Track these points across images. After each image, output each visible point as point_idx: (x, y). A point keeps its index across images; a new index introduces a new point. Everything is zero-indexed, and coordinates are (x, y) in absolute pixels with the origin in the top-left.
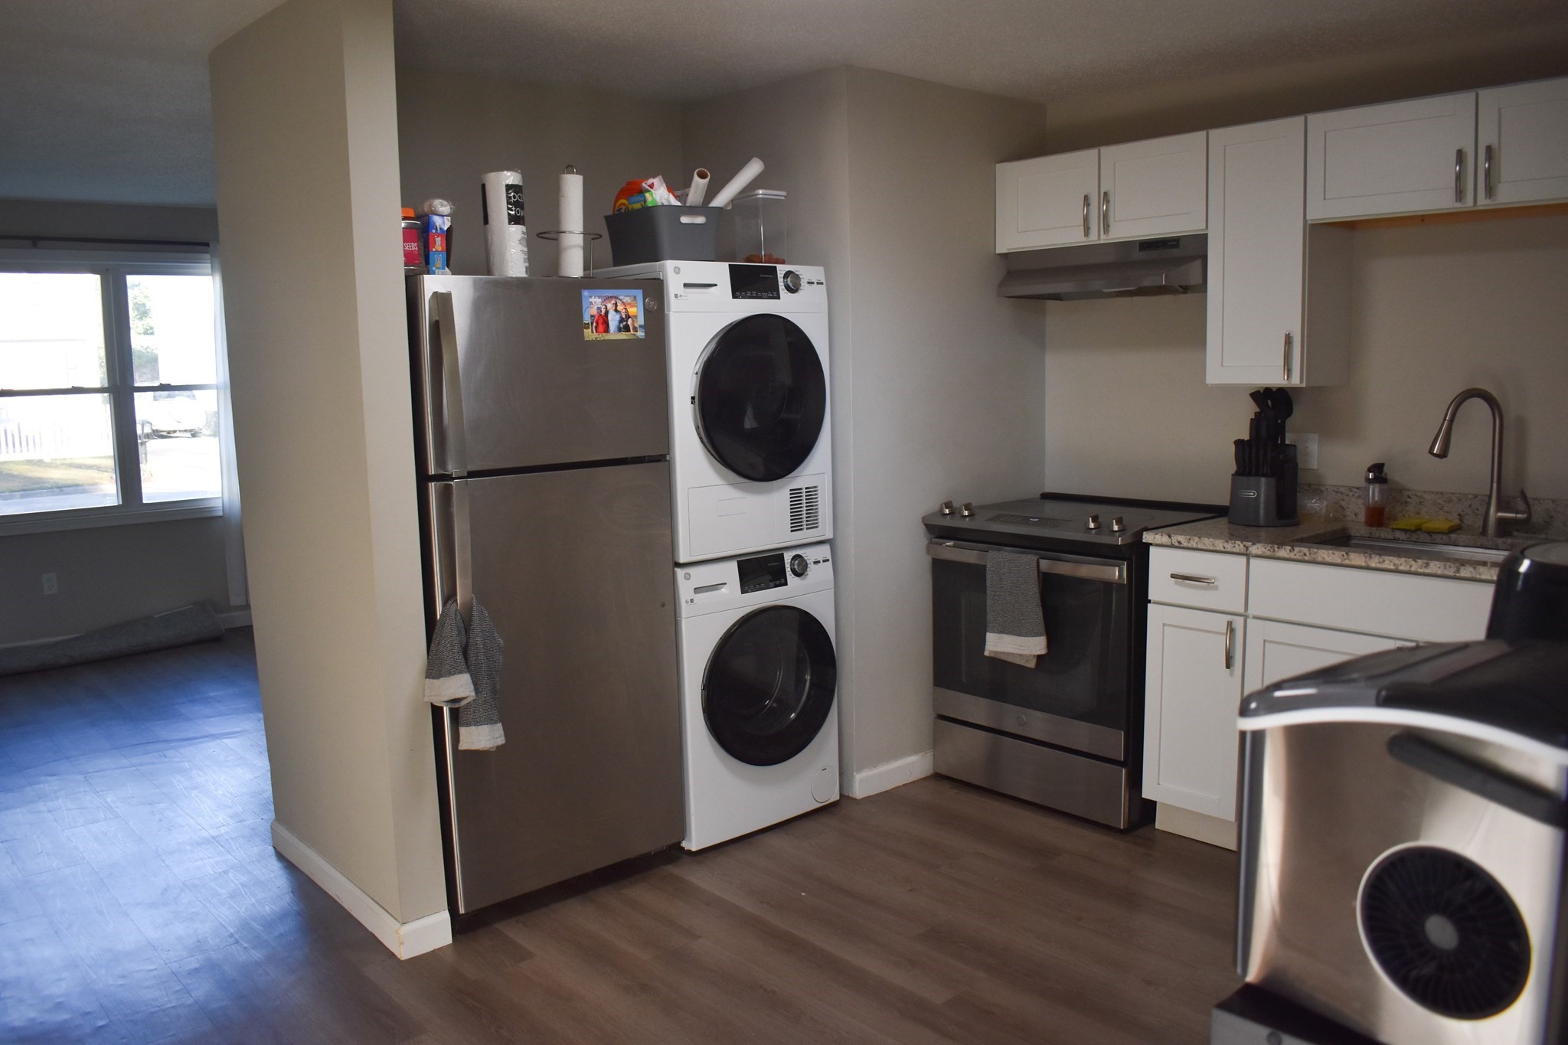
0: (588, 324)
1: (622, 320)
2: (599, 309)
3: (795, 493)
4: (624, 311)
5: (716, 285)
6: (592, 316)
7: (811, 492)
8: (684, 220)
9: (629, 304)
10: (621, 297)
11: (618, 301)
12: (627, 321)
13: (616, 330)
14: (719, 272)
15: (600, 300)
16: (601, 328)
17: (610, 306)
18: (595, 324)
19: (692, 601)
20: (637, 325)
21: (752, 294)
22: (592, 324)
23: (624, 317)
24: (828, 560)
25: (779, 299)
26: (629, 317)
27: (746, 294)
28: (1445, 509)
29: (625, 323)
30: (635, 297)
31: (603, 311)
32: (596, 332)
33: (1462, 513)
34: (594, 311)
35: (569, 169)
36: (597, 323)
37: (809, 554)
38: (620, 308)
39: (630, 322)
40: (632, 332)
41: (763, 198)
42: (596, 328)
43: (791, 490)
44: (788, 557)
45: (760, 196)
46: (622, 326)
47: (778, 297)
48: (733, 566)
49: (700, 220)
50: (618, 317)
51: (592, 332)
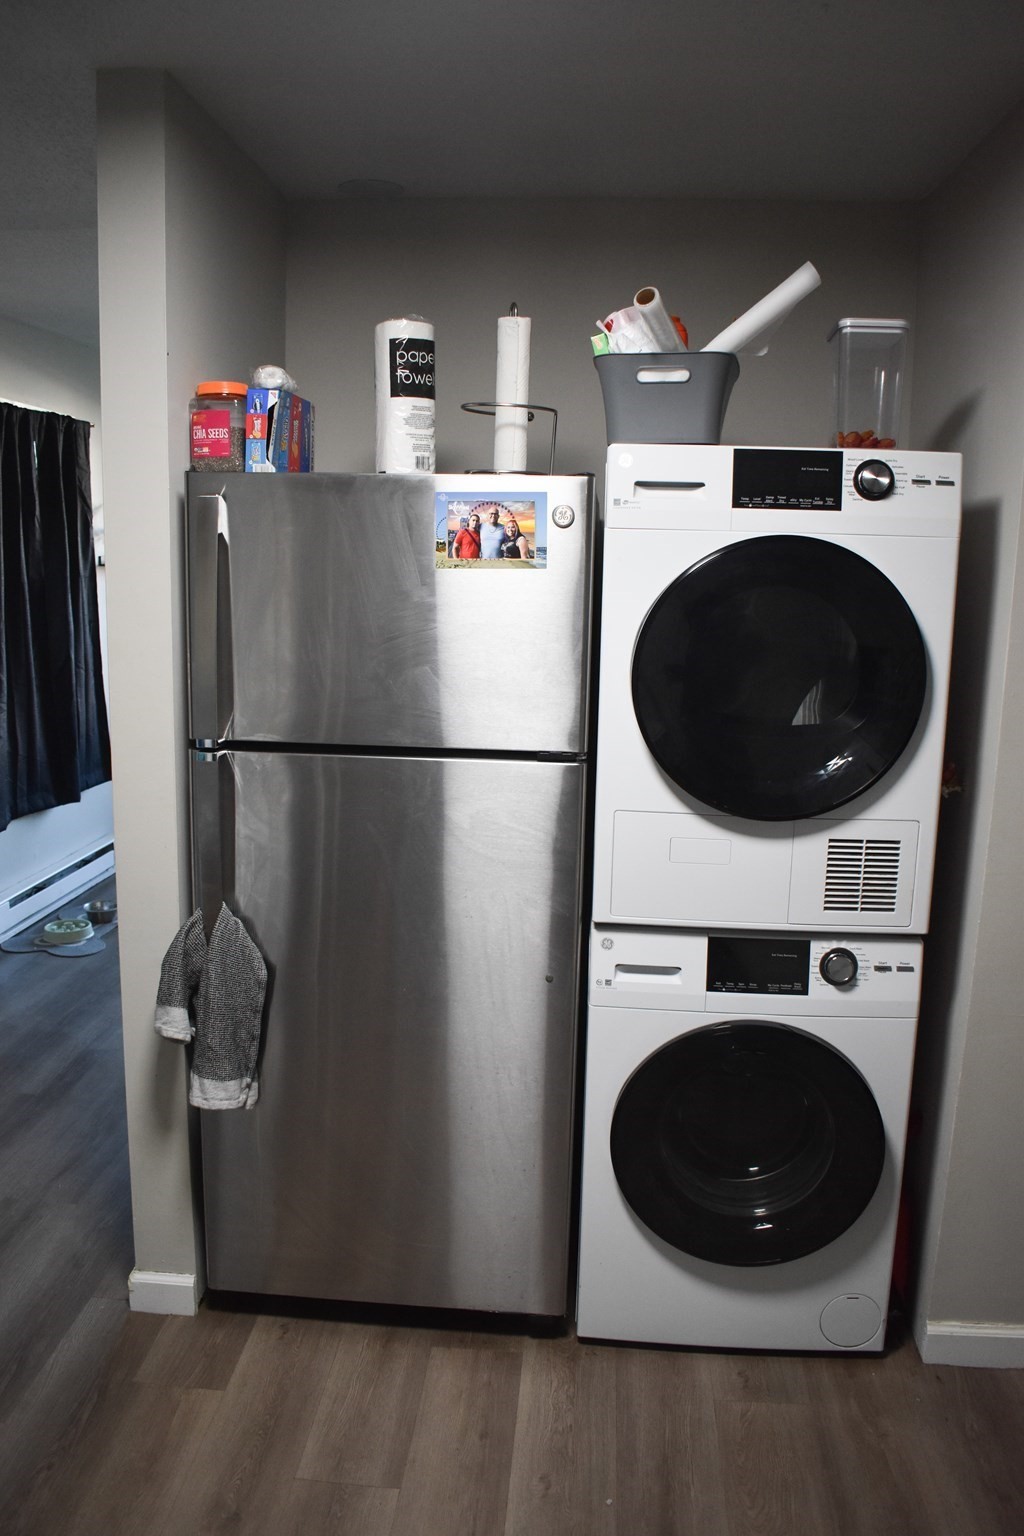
0: (444, 543)
1: (505, 539)
2: (464, 520)
3: (844, 847)
4: (511, 525)
5: (702, 485)
6: (450, 532)
7: (886, 851)
8: (645, 377)
9: (521, 514)
10: (505, 504)
11: (500, 509)
12: (515, 541)
13: (494, 554)
14: (716, 464)
15: (467, 508)
16: (466, 550)
17: (485, 517)
18: (455, 545)
19: (608, 982)
20: (532, 547)
21: (776, 500)
22: (450, 543)
23: (510, 534)
24: (911, 969)
26: (520, 535)
27: (764, 499)
29: (510, 544)
30: (533, 502)
31: (472, 525)
32: (458, 556)
34: (455, 524)
35: (512, 309)
36: (460, 543)
37: (864, 952)
38: (503, 519)
39: (520, 542)
40: (523, 558)
41: (852, 333)
42: (458, 550)
43: (831, 841)
44: (818, 950)
45: (848, 330)
46: (504, 548)
47: (837, 506)
48: (702, 943)
49: (681, 375)
50: (498, 534)
51: (450, 556)
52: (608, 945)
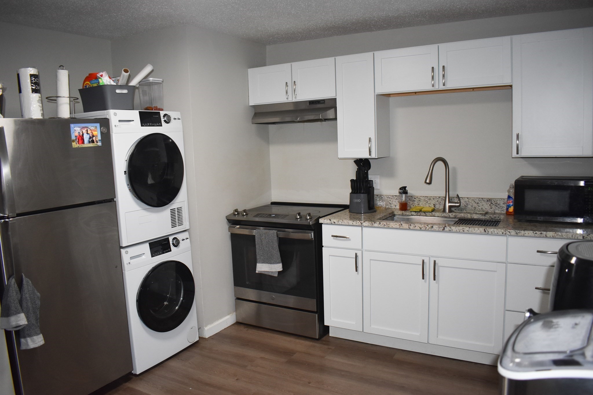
0: (74, 140)
1: (90, 138)
2: (79, 133)
3: (173, 211)
4: (91, 133)
5: (133, 121)
6: (76, 136)
7: (179, 209)
8: (118, 91)
9: (94, 130)
10: (89, 127)
11: (88, 129)
12: (93, 138)
13: (88, 142)
14: (135, 115)
15: (79, 129)
16: (80, 142)
17: (84, 131)
18: (77, 140)
19: (129, 263)
20: (97, 140)
21: (150, 124)
22: (76, 140)
23: (91, 136)
24: (188, 238)
25: (162, 126)
26: (94, 136)
27: (147, 124)
28: (429, 202)
29: (92, 139)
30: (96, 127)
31: (81, 134)
32: (78, 144)
33: (435, 204)
34: (77, 134)
35: (62, 67)
36: (78, 139)
37: (180, 237)
38: (89, 132)
39: (94, 138)
40: (95, 143)
41: (152, 82)
42: (78, 142)
43: (171, 210)
44: (171, 239)
45: (151, 81)
46: (90, 140)
47: (161, 126)
48: (147, 245)
49: (125, 91)
50: (88, 136)
51: (76, 144)
52: (127, 253)
